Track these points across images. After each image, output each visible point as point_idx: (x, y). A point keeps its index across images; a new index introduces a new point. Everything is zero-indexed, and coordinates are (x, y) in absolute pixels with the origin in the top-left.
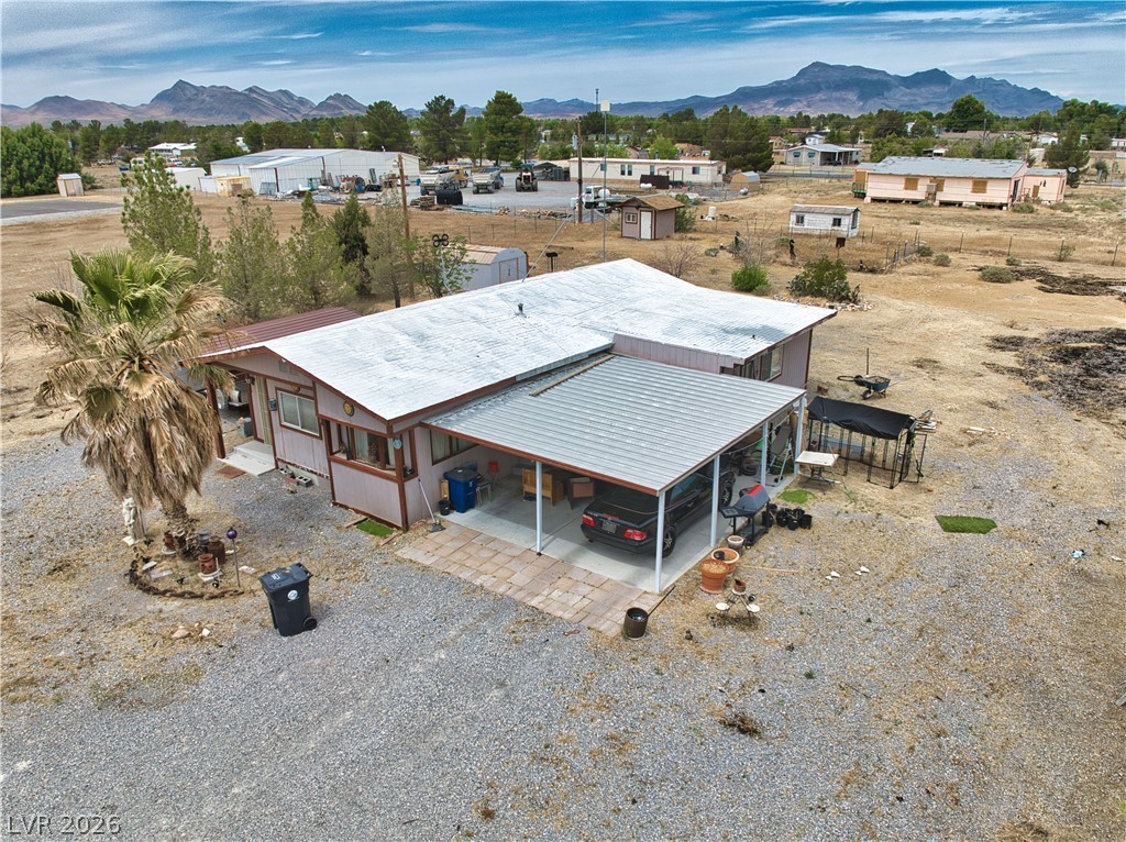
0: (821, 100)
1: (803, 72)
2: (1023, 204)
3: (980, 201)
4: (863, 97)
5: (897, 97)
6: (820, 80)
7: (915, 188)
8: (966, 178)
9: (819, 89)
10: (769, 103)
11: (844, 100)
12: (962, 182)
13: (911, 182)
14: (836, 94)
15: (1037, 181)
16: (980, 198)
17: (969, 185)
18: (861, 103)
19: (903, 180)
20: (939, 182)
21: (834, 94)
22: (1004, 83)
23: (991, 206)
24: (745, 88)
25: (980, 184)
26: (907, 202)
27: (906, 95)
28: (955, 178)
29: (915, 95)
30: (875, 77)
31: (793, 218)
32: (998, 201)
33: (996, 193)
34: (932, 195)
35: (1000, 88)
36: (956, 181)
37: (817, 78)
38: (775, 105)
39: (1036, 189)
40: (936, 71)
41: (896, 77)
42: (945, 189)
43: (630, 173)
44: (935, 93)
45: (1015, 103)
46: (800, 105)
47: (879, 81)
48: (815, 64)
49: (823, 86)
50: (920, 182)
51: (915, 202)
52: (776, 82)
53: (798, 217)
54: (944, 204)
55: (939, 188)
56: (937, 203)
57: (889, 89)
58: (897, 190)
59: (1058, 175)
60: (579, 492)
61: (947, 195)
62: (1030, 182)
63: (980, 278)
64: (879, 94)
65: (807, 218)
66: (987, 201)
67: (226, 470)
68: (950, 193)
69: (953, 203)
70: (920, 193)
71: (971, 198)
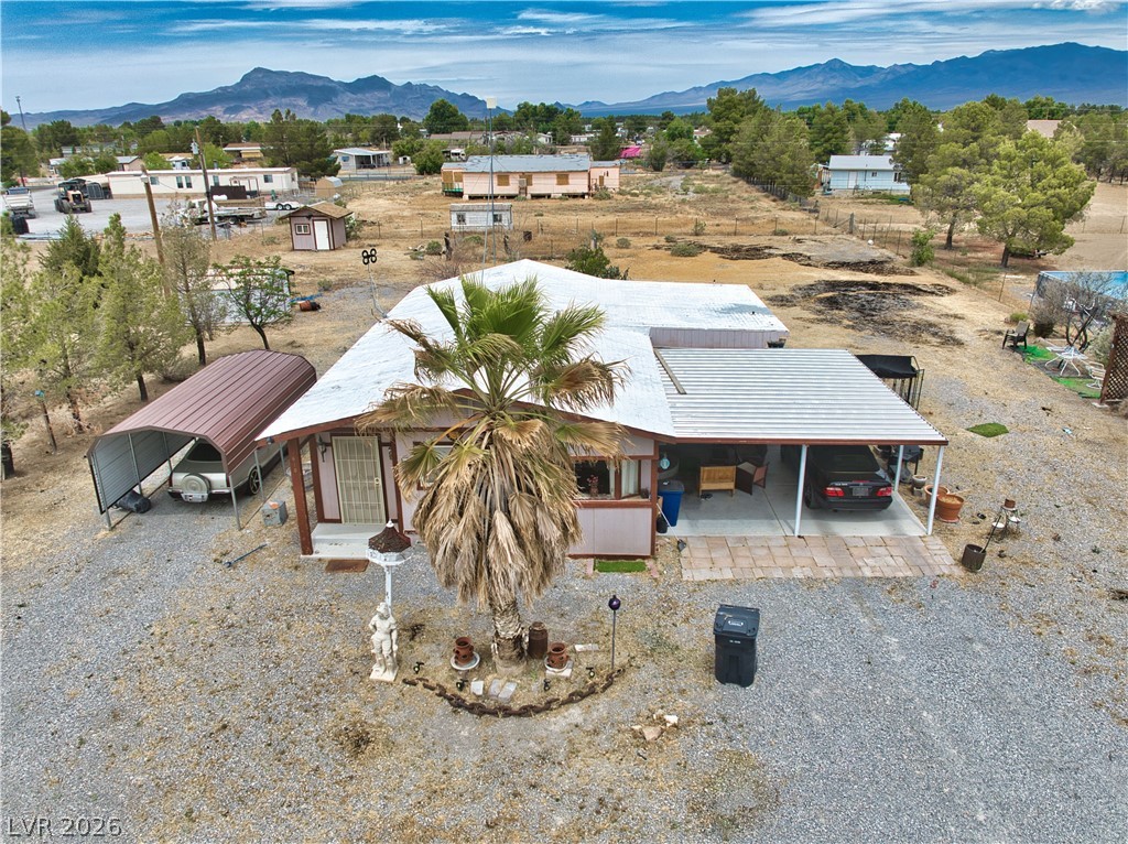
0: (272, 107)
1: (246, 78)
2: (598, 192)
3: (565, 192)
4: (313, 102)
5: (346, 101)
6: (266, 86)
7: (508, 184)
8: (550, 172)
9: (267, 96)
10: (218, 109)
11: (295, 106)
12: (548, 176)
13: (503, 178)
14: (286, 100)
15: (600, 172)
16: (565, 189)
17: (554, 180)
18: (312, 109)
20: (527, 177)
21: (283, 100)
22: (436, 89)
23: (575, 196)
24: (187, 94)
25: (563, 177)
26: (503, 197)
27: (353, 100)
28: (540, 172)
30: (320, 83)
31: (454, 217)
32: (579, 191)
33: (578, 185)
34: (523, 189)
35: (435, 93)
36: (542, 176)
37: (259, 85)
38: (225, 112)
39: (602, 178)
40: (375, 77)
41: (340, 83)
42: (534, 182)
43: (189, 185)
45: (466, 107)
46: (251, 111)
47: (323, 87)
48: (258, 70)
49: (270, 92)
50: (510, 178)
51: (510, 197)
52: (220, 88)
53: (459, 216)
54: (535, 197)
55: (529, 182)
56: (529, 196)
57: (336, 95)
59: (615, 166)
60: (759, 475)
61: (536, 188)
62: (596, 174)
63: (672, 254)
64: (327, 100)
65: (468, 216)
66: (571, 192)
67: (337, 566)
68: (538, 186)
69: (543, 196)
70: (512, 188)
71: (557, 190)
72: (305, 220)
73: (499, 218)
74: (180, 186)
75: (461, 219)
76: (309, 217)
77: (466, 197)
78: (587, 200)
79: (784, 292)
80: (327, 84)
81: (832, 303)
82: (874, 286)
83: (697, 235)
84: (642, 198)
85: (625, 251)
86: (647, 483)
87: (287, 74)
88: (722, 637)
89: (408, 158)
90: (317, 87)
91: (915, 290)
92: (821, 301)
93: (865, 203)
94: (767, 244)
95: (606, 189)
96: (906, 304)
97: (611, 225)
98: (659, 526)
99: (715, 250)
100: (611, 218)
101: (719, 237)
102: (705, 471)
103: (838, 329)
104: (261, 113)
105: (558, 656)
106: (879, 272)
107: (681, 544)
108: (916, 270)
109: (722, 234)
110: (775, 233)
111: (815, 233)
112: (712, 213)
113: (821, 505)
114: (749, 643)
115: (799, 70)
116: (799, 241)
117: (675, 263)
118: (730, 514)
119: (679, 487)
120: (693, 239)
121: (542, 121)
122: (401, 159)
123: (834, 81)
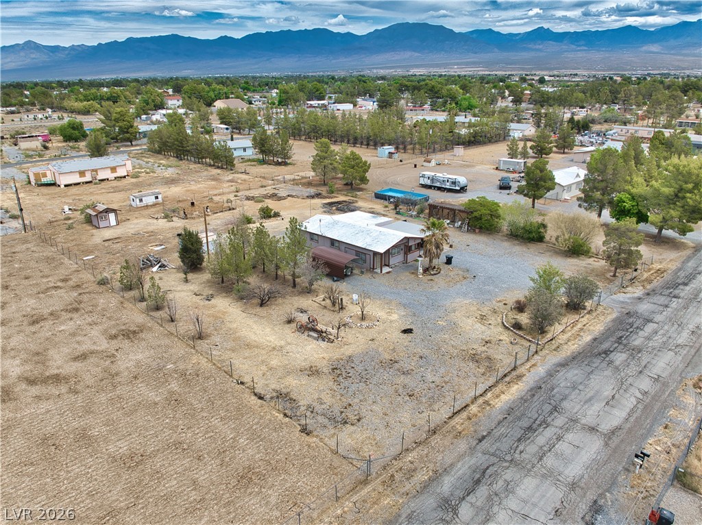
2: (131, 174)
3: (116, 176)
7: (85, 176)
12: (106, 170)
13: (82, 173)
17: (109, 171)
19: (78, 174)
20: (96, 171)
23: (121, 178)
25: (113, 169)
26: (83, 183)
31: (138, 200)
32: (123, 175)
33: (122, 172)
34: (94, 178)
36: (102, 170)
42: (99, 173)
50: (86, 173)
51: (87, 183)
54: (101, 181)
55: (97, 174)
56: (97, 181)
58: (76, 179)
61: (100, 176)
63: (257, 202)
65: (144, 199)
66: (119, 176)
68: (101, 175)
69: (105, 180)
70: (88, 178)
71: (111, 176)
72: (105, 214)
73: (157, 198)
75: (141, 200)
76: (106, 212)
77: (62, 186)
78: (128, 180)
84: (154, 174)
94: (269, 192)
109: (245, 190)
110: (261, 187)
123: (33, 56)
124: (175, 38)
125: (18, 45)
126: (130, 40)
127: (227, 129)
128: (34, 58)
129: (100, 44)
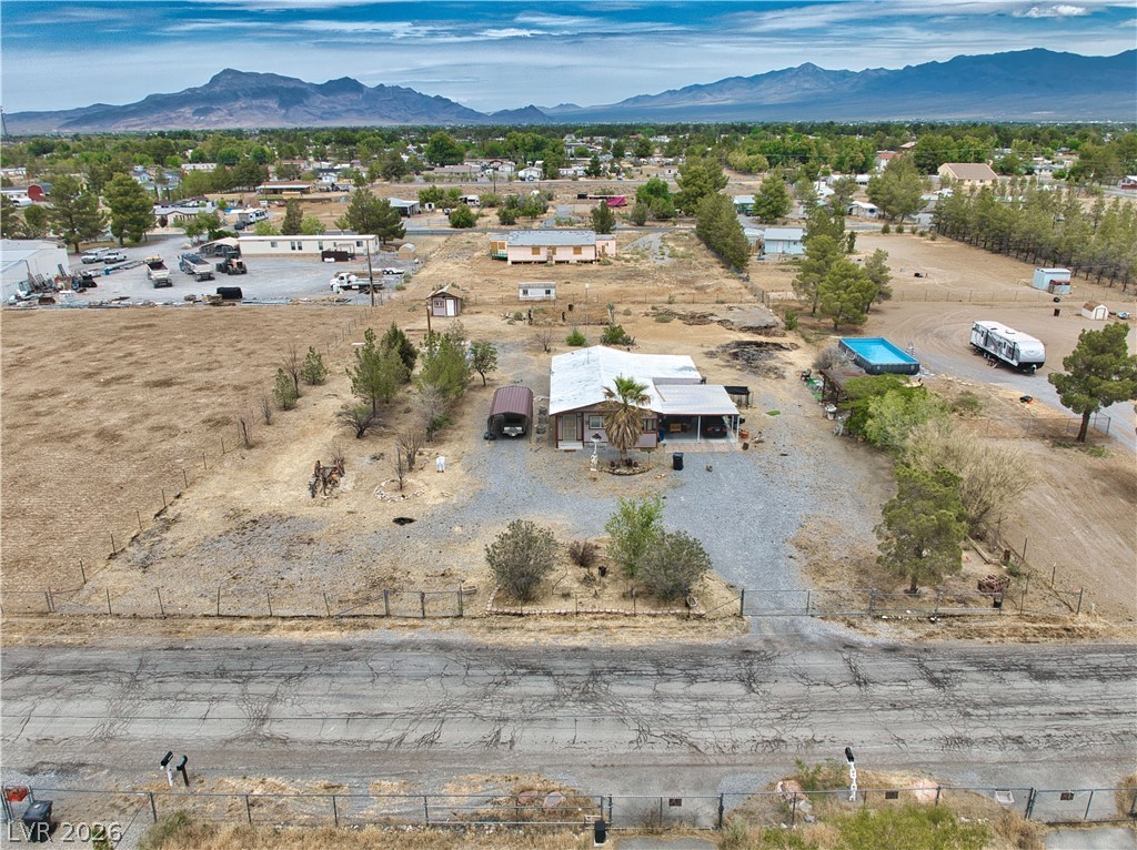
0: (242, 108)
1: (215, 79)
2: (601, 259)
3: (579, 259)
4: (284, 104)
5: (318, 104)
6: (235, 87)
7: (539, 253)
8: (569, 246)
9: (236, 97)
10: (187, 111)
11: (266, 108)
12: (567, 248)
13: (536, 250)
14: (256, 102)
15: (603, 243)
16: (579, 257)
17: (572, 251)
18: (283, 113)
19: (530, 249)
20: (553, 249)
21: (253, 102)
22: (409, 91)
23: (586, 262)
24: (155, 96)
25: (577, 249)
26: (536, 262)
27: (326, 102)
29: (334, 102)
30: (291, 85)
31: (521, 291)
32: (589, 258)
33: (588, 254)
34: (550, 258)
35: (407, 95)
36: (562, 248)
37: (230, 88)
38: (194, 114)
39: (603, 247)
40: (347, 79)
41: (311, 84)
42: (557, 253)
43: (300, 248)
44: (351, 100)
45: (425, 110)
46: (221, 113)
47: (294, 89)
48: (227, 72)
49: (240, 94)
50: (541, 249)
51: (540, 262)
52: (189, 90)
54: (558, 262)
55: (554, 253)
56: (554, 262)
57: (307, 97)
58: (527, 255)
59: (613, 239)
60: (689, 426)
61: (558, 256)
62: (599, 244)
63: (657, 321)
64: (299, 102)
65: (529, 291)
66: (583, 259)
67: (566, 451)
68: (560, 255)
69: (563, 262)
70: (542, 256)
71: (573, 258)
73: (548, 292)
74: (293, 248)
75: (525, 292)
76: (443, 298)
77: (509, 263)
78: (595, 266)
79: (713, 349)
80: (298, 85)
81: (735, 355)
82: (759, 345)
83: (670, 303)
84: (632, 264)
85: (629, 317)
86: (655, 427)
87: (257, 75)
88: (675, 458)
89: (433, 205)
90: (288, 89)
91: (779, 347)
92: (730, 354)
93: (783, 270)
94: (711, 311)
95: (606, 255)
96: (771, 357)
97: (617, 293)
98: (658, 440)
99: (681, 317)
100: (614, 286)
101: (683, 305)
102: (672, 425)
103: (733, 370)
104: (231, 115)
105: (636, 465)
106: (767, 334)
107: (664, 445)
108: (788, 333)
109: (685, 302)
110: (717, 302)
111: (741, 302)
112: (681, 281)
113: (707, 435)
114: (681, 459)
115: (772, 74)
116: (730, 309)
117: (658, 328)
118: (679, 438)
119: (663, 429)
120: (667, 306)
121: (530, 151)
122: (427, 205)
123: (807, 86)
124: (1039, 54)
125: (790, 69)
126: (959, 60)
127: (872, 211)
128: (807, 89)
129: (908, 67)
